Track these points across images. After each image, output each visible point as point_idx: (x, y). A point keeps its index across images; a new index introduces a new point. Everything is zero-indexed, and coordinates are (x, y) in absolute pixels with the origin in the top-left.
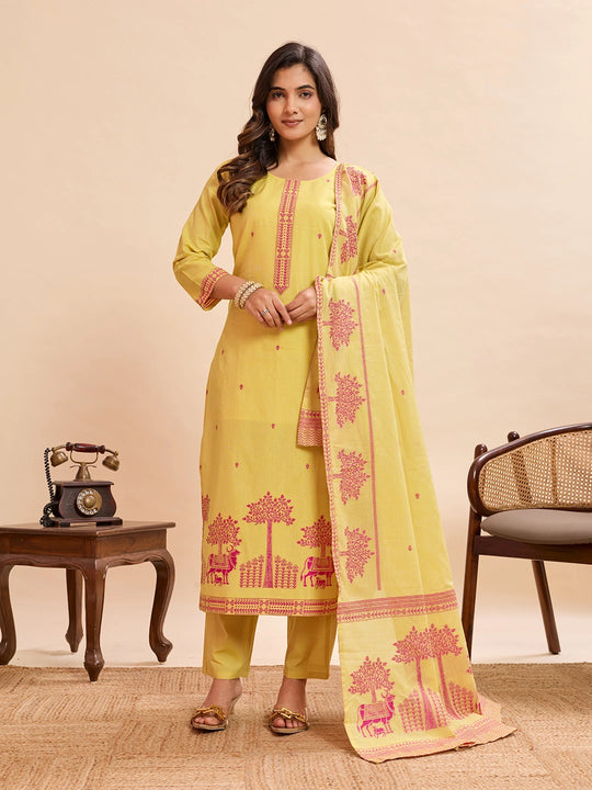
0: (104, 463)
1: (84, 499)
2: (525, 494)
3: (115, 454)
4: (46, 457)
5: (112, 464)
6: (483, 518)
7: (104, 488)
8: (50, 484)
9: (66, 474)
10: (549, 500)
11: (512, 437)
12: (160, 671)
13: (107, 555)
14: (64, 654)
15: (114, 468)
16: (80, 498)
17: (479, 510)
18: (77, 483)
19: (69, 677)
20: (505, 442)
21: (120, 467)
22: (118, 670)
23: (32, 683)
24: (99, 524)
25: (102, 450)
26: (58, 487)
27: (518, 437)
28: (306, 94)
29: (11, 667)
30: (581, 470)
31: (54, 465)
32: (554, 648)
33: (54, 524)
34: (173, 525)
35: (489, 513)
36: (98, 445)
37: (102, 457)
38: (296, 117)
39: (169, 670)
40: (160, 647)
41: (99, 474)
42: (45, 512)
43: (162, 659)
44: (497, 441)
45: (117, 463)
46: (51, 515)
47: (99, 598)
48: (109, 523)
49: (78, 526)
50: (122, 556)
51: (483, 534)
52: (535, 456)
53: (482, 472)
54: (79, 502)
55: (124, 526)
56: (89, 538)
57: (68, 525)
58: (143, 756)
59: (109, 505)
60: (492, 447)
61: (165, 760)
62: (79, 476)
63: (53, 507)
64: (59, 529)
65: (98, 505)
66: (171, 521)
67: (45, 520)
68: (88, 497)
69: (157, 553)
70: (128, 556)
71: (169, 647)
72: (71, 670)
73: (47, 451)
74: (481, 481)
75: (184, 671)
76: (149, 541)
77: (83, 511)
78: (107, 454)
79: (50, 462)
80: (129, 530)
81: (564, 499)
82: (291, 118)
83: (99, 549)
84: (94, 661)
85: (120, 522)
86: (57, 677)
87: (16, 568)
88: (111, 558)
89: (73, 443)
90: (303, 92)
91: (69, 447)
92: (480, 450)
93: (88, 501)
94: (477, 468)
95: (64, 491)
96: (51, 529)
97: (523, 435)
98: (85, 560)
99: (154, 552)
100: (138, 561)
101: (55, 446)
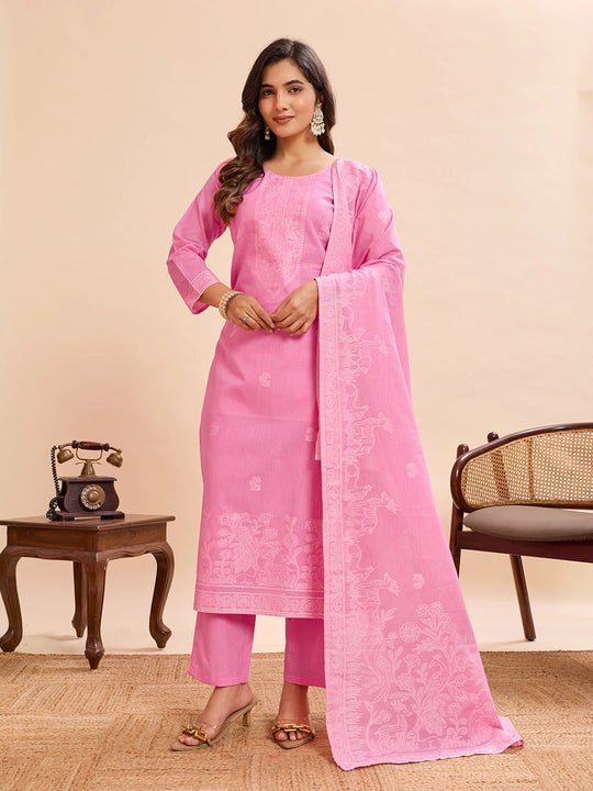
0: (108, 460)
1: (88, 495)
2: (503, 491)
3: (119, 452)
4: (53, 454)
5: (115, 461)
6: (465, 514)
7: (107, 484)
8: (56, 480)
9: (71, 470)
10: (526, 497)
11: (492, 437)
12: (158, 658)
13: (108, 548)
14: (71, 638)
15: (118, 465)
16: (84, 493)
17: (461, 507)
18: (82, 479)
19: (72, 664)
20: (485, 442)
21: (123, 463)
22: (118, 657)
23: (35, 671)
24: (103, 518)
25: (106, 447)
26: (64, 483)
27: (497, 437)
28: (296, 90)
29: (17, 654)
30: (556, 468)
31: (60, 462)
32: (530, 635)
33: (58, 518)
34: (173, 519)
35: (471, 509)
36: (103, 443)
37: (106, 454)
38: (287, 113)
39: (167, 657)
40: (160, 634)
41: (103, 470)
42: (51, 505)
43: (161, 645)
44: (477, 442)
45: (121, 460)
46: (57, 509)
47: (100, 589)
48: (111, 517)
49: (81, 520)
50: (123, 549)
51: (465, 529)
52: (514, 455)
53: (464, 471)
54: (83, 497)
55: (127, 520)
56: (90, 532)
57: (72, 519)
58: (132, 755)
59: (112, 500)
60: (473, 447)
61: (153, 760)
62: (84, 472)
63: (59, 501)
64: (64, 523)
65: (102, 500)
66: (170, 515)
67: (52, 514)
68: (91, 493)
69: (157, 545)
70: (129, 549)
71: (168, 633)
72: (74, 657)
73: (54, 449)
74: (463, 479)
75: (180, 658)
76: (150, 534)
77: (87, 505)
78: (110, 451)
79: (56, 459)
80: (130, 524)
81: (540, 496)
82: (281, 115)
83: (101, 543)
84: (95, 650)
85: (122, 516)
86: (61, 665)
87: (23, 560)
88: (112, 551)
89: (79, 441)
90: (293, 88)
91: (75, 445)
92: (462, 450)
93: (91, 496)
94: (459, 467)
95: (69, 487)
96: (57, 523)
97: (502, 436)
98: (87, 553)
99: (154, 544)
100: (139, 553)
101: (62, 444)
